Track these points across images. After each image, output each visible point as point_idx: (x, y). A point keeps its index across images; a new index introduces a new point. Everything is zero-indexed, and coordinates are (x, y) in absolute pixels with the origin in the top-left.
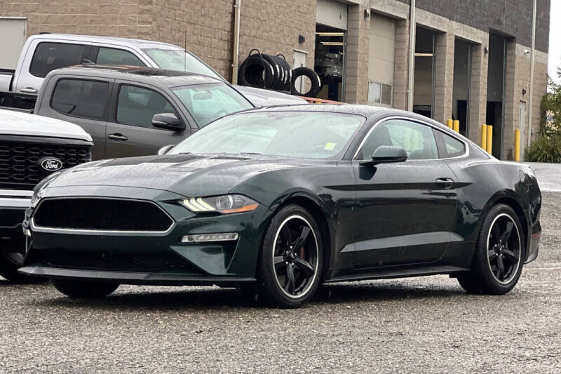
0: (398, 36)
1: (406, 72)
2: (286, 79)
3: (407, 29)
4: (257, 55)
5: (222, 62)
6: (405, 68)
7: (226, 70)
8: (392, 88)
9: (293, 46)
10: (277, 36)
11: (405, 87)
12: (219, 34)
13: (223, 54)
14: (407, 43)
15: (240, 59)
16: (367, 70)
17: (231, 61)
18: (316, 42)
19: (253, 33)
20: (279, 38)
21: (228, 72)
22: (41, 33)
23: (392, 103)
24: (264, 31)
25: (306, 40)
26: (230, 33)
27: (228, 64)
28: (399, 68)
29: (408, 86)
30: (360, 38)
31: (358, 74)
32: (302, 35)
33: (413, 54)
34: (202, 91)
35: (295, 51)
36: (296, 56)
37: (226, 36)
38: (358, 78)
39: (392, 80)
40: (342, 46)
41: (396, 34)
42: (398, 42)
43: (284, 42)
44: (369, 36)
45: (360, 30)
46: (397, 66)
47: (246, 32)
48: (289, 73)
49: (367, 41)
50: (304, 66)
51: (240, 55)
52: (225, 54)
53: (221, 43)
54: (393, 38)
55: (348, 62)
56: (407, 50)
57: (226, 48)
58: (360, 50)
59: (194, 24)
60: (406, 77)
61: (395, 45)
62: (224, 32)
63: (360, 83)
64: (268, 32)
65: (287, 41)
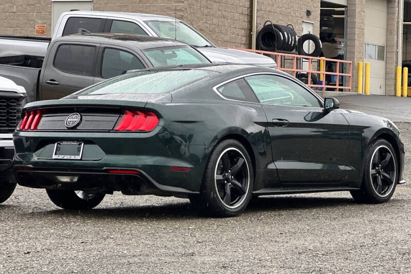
0: (390, 9)
1: (396, 36)
2: (293, 43)
3: (397, 3)
4: (270, 25)
5: (243, 30)
6: (395, 33)
7: (246, 37)
8: (385, 49)
9: (302, 17)
10: (288, 10)
11: (395, 47)
12: (240, 10)
13: (244, 25)
14: (396, 15)
15: (258, 28)
16: (363, 35)
17: (251, 30)
18: (321, 15)
19: (269, 8)
20: (290, 13)
21: (248, 38)
22: (71, 11)
23: (385, 59)
24: (278, 7)
25: (312, 13)
26: (249, 9)
27: (248, 32)
28: (391, 33)
29: (397, 46)
30: (357, 11)
31: (356, 38)
32: (309, 10)
33: (401, 23)
34: (169, 52)
35: (303, 21)
36: (304, 26)
37: (246, 11)
38: (356, 41)
39: (385, 43)
40: (344, 18)
41: (388, 8)
42: (390, 14)
43: (294, 15)
44: (364, 10)
45: (357, 5)
46: (389, 32)
47: (262, 8)
48: (295, 38)
49: (363, 14)
50: (311, 33)
51: (258, 25)
52: (246, 25)
53: (242, 17)
54: (386, 11)
55: (348, 29)
56: (396, 19)
57: (246, 20)
58: (357, 20)
59: (219, 2)
60: (396, 39)
61: (388, 16)
62: (244, 8)
63: (358, 45)
64: (281, 8)
65: (297, 14)
